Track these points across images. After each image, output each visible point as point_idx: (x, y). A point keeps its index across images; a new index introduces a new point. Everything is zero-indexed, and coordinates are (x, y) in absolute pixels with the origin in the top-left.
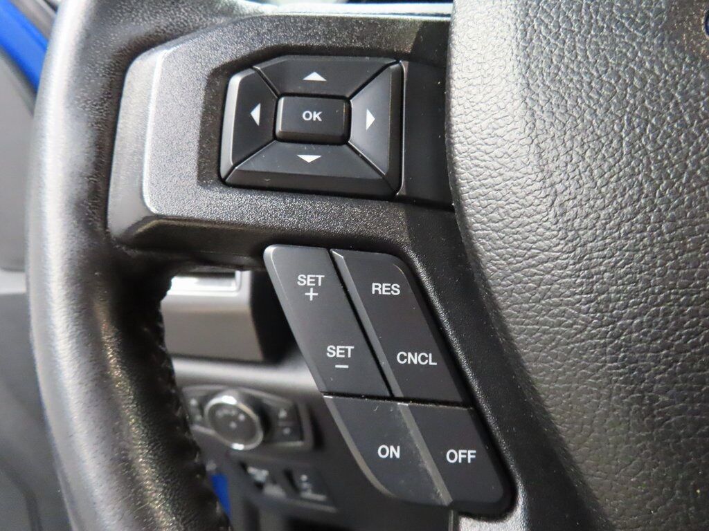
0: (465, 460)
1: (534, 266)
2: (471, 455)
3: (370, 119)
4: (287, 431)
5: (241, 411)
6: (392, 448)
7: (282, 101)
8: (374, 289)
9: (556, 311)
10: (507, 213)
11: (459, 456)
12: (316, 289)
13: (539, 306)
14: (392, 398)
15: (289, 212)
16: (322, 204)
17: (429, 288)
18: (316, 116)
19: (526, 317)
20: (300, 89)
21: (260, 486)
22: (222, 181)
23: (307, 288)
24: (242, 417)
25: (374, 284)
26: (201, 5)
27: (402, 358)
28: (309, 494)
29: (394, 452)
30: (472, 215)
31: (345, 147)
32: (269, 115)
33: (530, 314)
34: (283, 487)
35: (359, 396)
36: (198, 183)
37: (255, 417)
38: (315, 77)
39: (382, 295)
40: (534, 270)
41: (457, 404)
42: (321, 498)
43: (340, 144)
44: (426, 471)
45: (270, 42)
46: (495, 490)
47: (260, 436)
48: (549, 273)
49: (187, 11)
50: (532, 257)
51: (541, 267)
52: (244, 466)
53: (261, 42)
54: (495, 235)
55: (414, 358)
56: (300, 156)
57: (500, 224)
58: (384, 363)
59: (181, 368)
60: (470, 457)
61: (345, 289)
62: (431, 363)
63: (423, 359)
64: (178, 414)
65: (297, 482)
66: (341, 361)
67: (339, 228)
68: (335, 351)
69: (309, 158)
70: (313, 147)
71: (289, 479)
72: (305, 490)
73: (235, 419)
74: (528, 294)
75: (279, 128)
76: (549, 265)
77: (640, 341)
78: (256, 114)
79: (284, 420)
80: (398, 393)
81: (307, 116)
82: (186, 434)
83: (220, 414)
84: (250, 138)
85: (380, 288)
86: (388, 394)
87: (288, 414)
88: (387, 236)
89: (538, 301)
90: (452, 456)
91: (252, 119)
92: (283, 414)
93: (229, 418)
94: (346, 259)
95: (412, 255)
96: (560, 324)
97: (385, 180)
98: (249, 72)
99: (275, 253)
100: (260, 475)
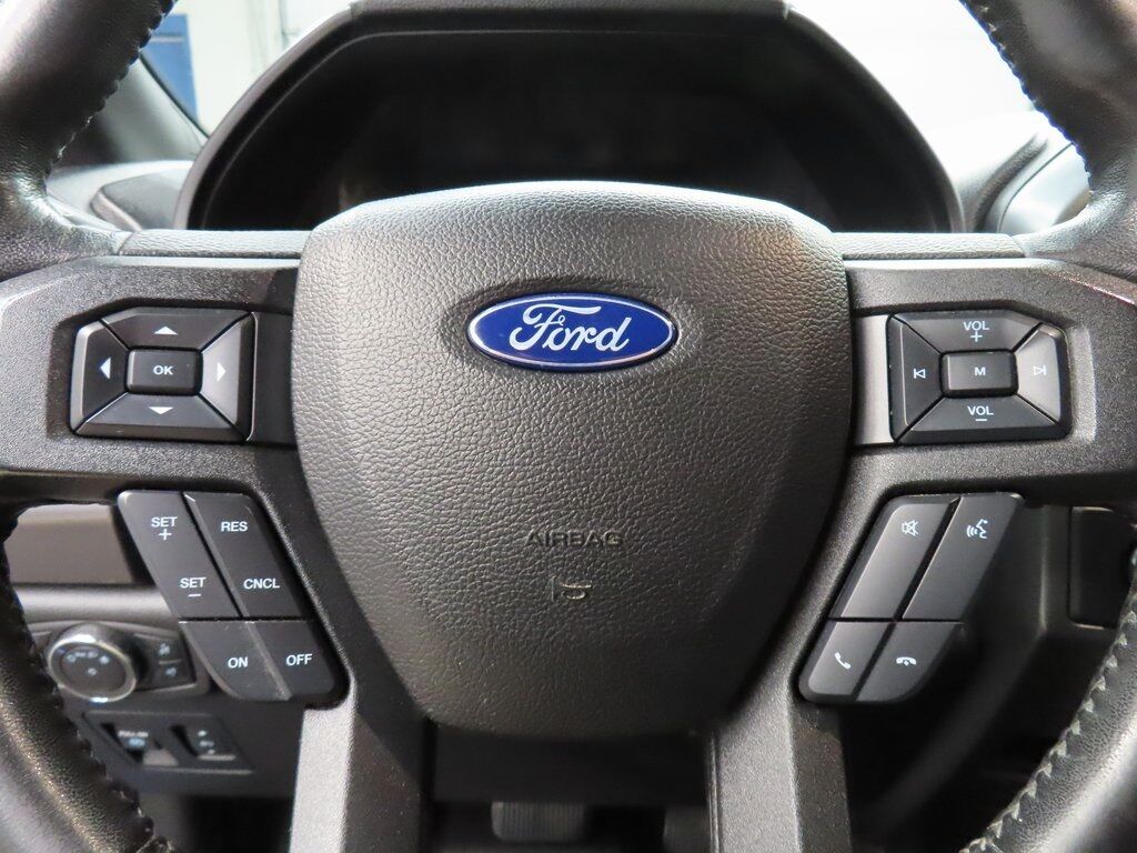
0: (302, 662)
1: (350, 507)
2: (307, 658)
3: (221, 371)
4: (171, 672)
5: (103, 652)
6: (241, 659)
7: (133, 354)
8: (223, 527)
9: (366, 541)
10: (331, 463)
11: (297, 659)
12: (169, 529)
13: (354, 538)
14: (241, 618)
15: (142, 460)
16: (173, 452)
17: (277, 521)
18: (167, 370)
19: (346, 545)
20: (151, 342)
21: (137, 754)
22: (74, 432)
23: (160, 529)
24: (104, 660)
25: (223, 523)
26: (41, 239)
27: (249, 584)
28: (211, 756)
29: (242, 662)
30: (306, 463)
31: (196, 397)
32: (121, 368)
33: (349, 543)
34: (172, 752)
35: (211, 619)
36: (47, 436)
37: (124, 658)
38: (166, 331)
39: (231, 532)
40: (350, 510)
41: (295, 618)
42: (229, 758)
43: (192, 395)
44: (270, 675)
45: (119, 295)
46: (327, 683)
47: (133, 683)
48: (360, 512)
49: (25, 247)
50: (348, 500)
51: (355, 508)
52: (110, 729)
53: (110, 295)
54: (324, 481)
55: (259, 584)
56: (153, 408)
57: (327, 473)
58: (232, 589)
59: (29, 600)
60: (307, 659)
61: (197, 527)
62: (274, 587)
63: (268, 583)
64: (32, 651)
65: (192, 742)
66: (193, 591)
67: (191, 473)
68: (188, 583)
69: (161, 410)
70: (165, 398)
71: (180, 737)
72: (206, 750)
73: (95, 663)
74: (346, 529)
75: (130, 381)
76: (360, 506)
77: (419, 562)
78: (106, 368)
79: (165, 657)
80: (246, 614)
81: (159, 370)
82: (41, 670)
83: (71, 658)
84: (101, 392)
85: (229, 526)
86: (237, 615)
87: (171, 650)
88: (237, 478)
89: (354, 533)
90: (291, 660)
91: (102, 374)
92: (165, 650)
93: (84, 663)
94: (197, 503)
95: (261, 494)
96: (368, 551)
97: (233, 428)
98: (97, 326)
99: (129, 499)
100: (137, 739)
